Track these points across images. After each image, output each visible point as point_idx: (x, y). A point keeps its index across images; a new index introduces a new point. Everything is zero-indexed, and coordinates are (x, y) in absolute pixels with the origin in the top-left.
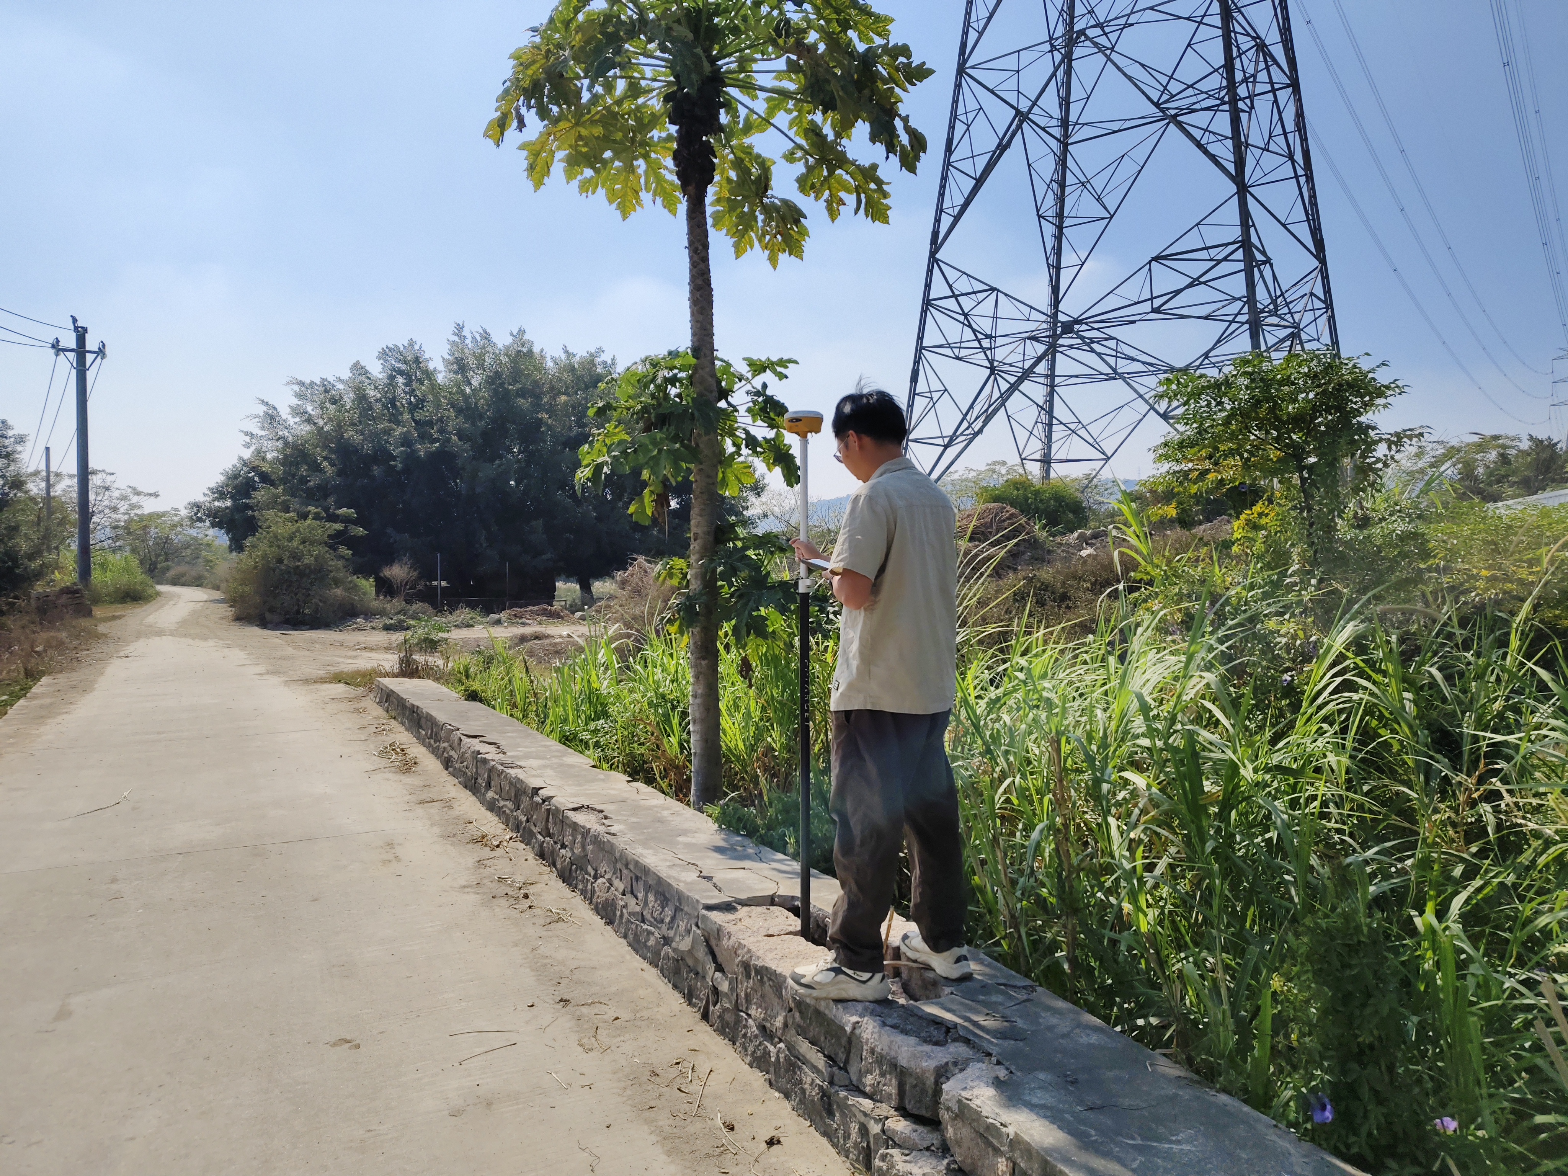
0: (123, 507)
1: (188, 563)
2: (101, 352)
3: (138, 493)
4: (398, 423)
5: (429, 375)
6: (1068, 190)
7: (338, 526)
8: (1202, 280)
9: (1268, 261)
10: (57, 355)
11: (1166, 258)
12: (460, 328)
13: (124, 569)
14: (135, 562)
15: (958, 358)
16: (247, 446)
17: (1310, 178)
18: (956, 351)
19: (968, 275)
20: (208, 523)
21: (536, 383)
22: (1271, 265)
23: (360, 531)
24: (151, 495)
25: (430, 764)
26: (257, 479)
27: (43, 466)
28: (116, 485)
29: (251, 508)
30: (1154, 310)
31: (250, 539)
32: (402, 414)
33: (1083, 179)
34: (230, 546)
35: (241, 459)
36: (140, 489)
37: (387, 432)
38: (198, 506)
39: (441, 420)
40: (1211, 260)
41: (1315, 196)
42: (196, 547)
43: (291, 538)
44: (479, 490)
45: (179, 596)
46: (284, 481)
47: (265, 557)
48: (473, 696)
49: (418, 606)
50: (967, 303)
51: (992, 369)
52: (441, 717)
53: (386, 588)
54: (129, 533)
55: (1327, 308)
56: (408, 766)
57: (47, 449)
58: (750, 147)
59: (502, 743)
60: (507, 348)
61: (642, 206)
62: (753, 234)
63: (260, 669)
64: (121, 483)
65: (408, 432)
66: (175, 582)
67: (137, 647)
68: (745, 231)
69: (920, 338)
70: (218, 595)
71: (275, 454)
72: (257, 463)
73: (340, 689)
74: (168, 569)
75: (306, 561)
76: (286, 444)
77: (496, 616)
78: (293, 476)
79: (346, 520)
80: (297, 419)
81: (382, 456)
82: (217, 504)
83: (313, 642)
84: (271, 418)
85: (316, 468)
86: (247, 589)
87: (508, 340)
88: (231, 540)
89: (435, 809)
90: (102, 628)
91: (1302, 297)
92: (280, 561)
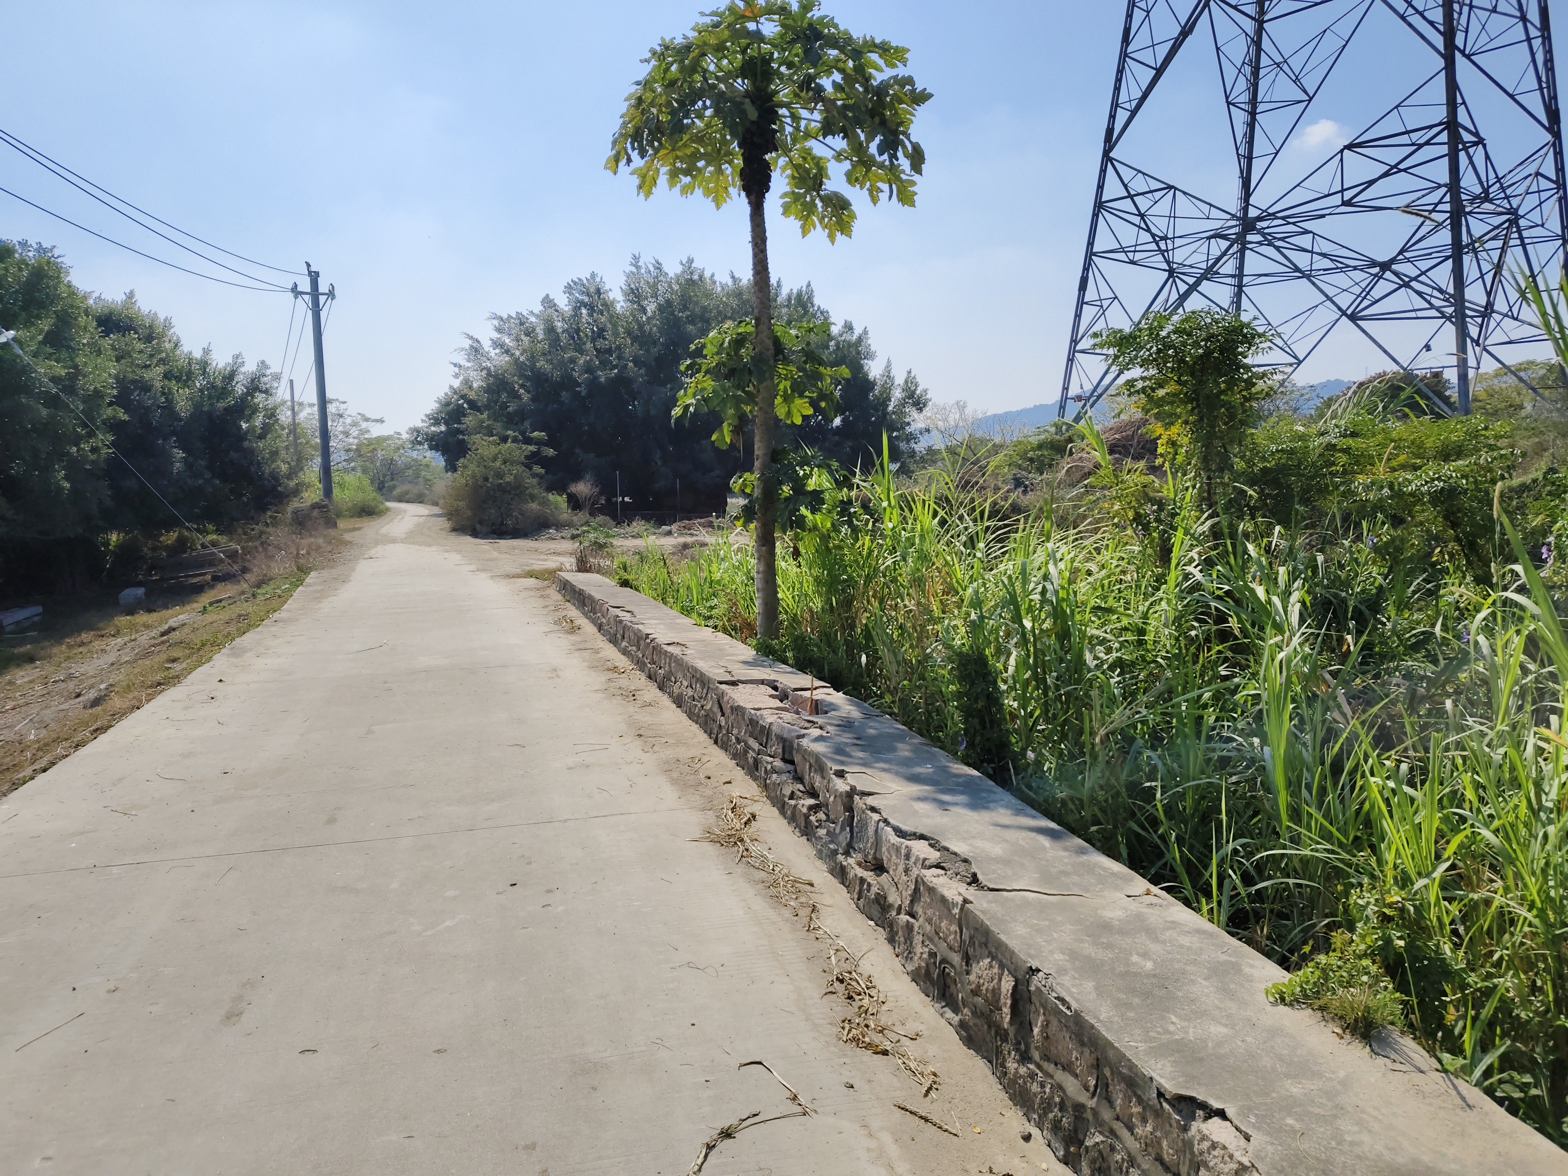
0: (354, 432)
1: (410, 482)
2: (331, 294)
3: (367, 420)
4: (581, 352)
5: (608, 306)
6: (1262, 73)
7: (532, 448)
8: (1401, 166)
9: (1480, 141)
10: (296, 298)
11: (1360, 145)
12: (636, 258)
13: (358, 487)
14: (366, 482)
15: (1132, 262)
16: (456, 376)
17: (1546, 37)
18: (1131, 255)
19: (1144, 174)
20: (426, 446)
21: (705, 309)
22: (1484, 146)
23: (551, 452)
24: (377, 421)
25: (589, 628)
26: (465, 406)
27: (288, 397)
28: (348, 412)
29: (462, 432)
30: (1345, 203)
31: (462, 460)
32: (585, 344)
33: (1278, 59)
34: (446, 467)
35: (451, 387)
36: (368, 416)
37: (573, 360)
38: (417, 431)
39: (619, 348)
40: (1413, 144)
41: (1551, 60)
42: (417, 467)
43: (495, 459)
44: (653, 412)
45: (405, 511)
46: (487, 407)
47: (473, 476)
48: (625, 583)
49: (600, 518)
50: (1143, 203)
51: (1171, 272)
52: (597, 595)
53: (575, 503)
54: (360, 456)
55: (1558, 188)
56: (574, 629)
57: (291, 381)
58: (810, 149)
59: (636, 611)
60: (678, 277)
61: (731, 198)
62: (815, 218)
63: (472, 568)
64: (352, 410)
65: (591, 360)
66: (400, 500)
67: (378, 551)
68: (808, 216)
69: (1091, 243)
70: (437, 510)
71: (480, 383)
72: (465, 391)
73: (532, 582)
74: (394, 488)
75: (508, 480)
76: (489, 374)
77: (667, 528)
78: (496, 402)
79: (538, 442)
80: (497, 351)
81: (568, 382)
82: (433, 429)
83: (514, 548)
84: (476, 350)
85: (516, 396)
86: (461, 503)
87: (679, 269)
88: (446, 461)
89: (586, 654)
90: (347, 537)
91: (1526, 178)
92: (486, 479)
